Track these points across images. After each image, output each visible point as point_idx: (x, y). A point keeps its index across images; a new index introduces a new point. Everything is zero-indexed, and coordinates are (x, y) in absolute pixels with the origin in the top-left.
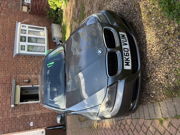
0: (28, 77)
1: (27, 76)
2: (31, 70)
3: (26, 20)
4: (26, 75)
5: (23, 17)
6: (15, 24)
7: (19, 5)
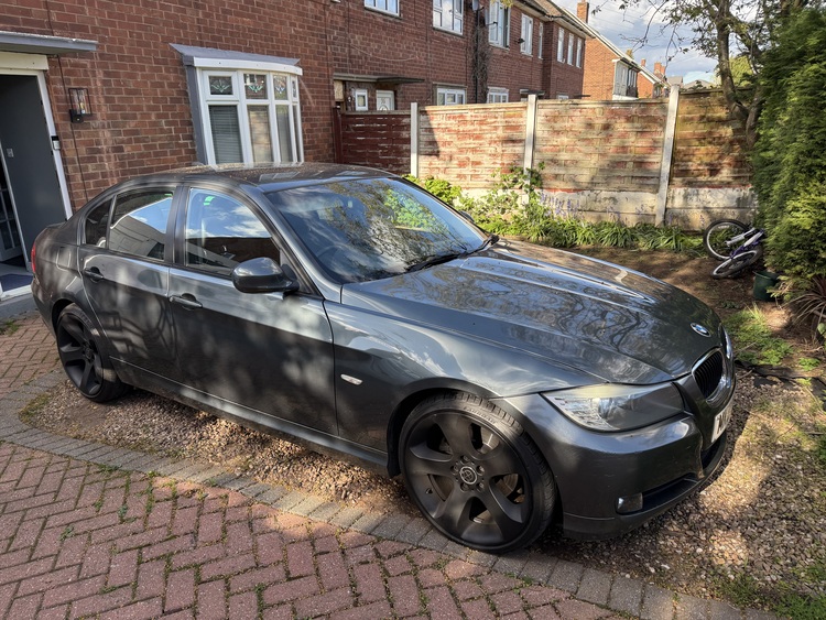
0: (99, 114)
1: (100, 110)
2: (131, 125)
3: (310, 97)
4: (102, 101)
5: (316, 86)
6: (289, 56)
7: (343, 71)
